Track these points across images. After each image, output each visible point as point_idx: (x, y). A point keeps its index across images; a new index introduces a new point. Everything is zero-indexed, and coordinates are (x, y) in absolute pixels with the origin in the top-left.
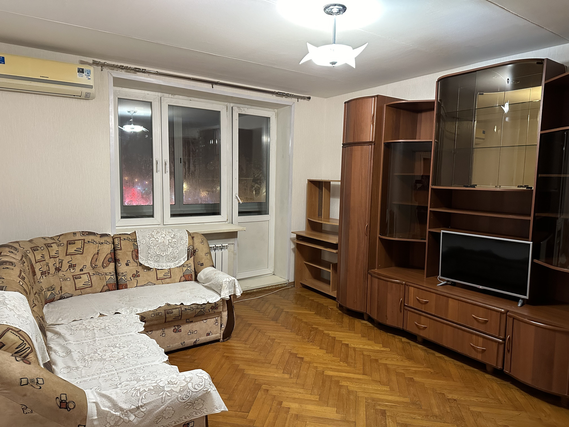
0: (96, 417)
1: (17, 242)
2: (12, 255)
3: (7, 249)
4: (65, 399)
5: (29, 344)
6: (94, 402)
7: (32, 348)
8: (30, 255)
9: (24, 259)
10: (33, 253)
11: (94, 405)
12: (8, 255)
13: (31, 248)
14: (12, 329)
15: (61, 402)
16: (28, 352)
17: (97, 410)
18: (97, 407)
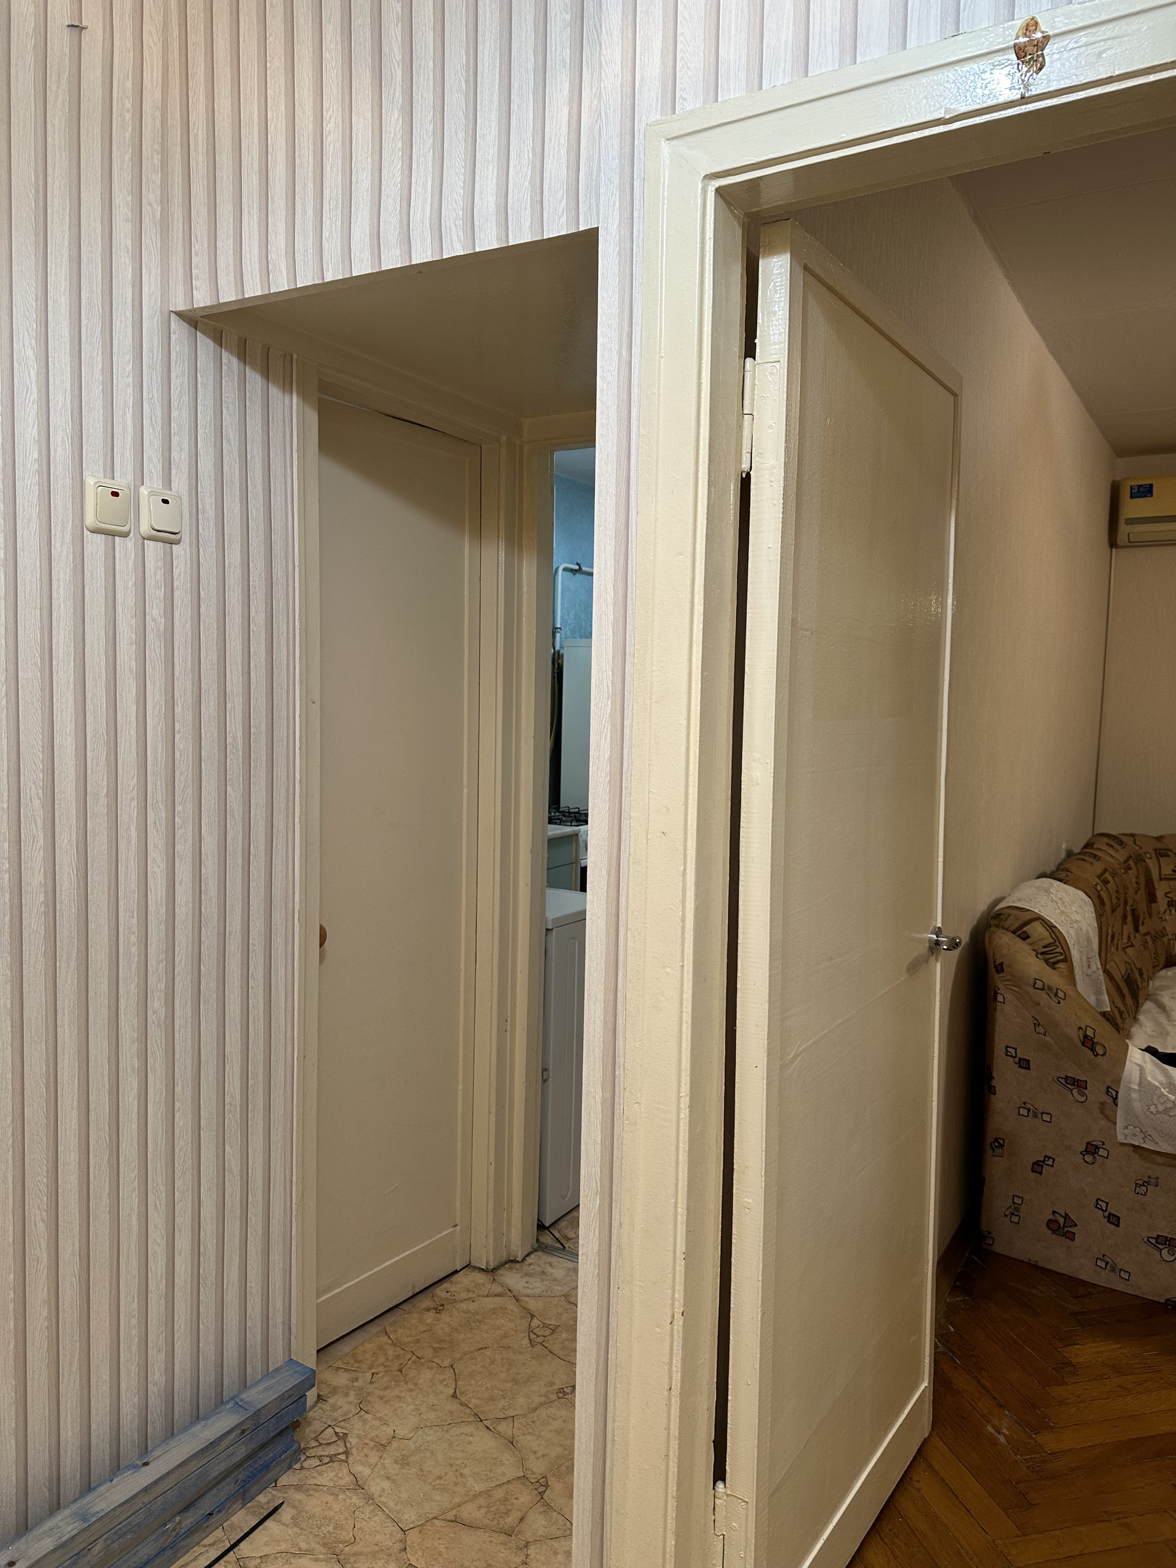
0: (1136, 1087)
1: (1133, 835)
2: (1112, 852)
3: (1105, 840)
4: (1092, 1036)
5: (1063, 948)
6: (1139, 1065)
7: (1066, 955)
8: (1151, 864)
9: (1131, 862)
10: (1158, 859)
11: (1138, 1068)
12: (1104, 848)
13: (1155, 850)
14: (1044, 921)
15: (1086, 1037)
16: (1059, 958)
17: (1140, 1078)
18: (1141, 1074)
